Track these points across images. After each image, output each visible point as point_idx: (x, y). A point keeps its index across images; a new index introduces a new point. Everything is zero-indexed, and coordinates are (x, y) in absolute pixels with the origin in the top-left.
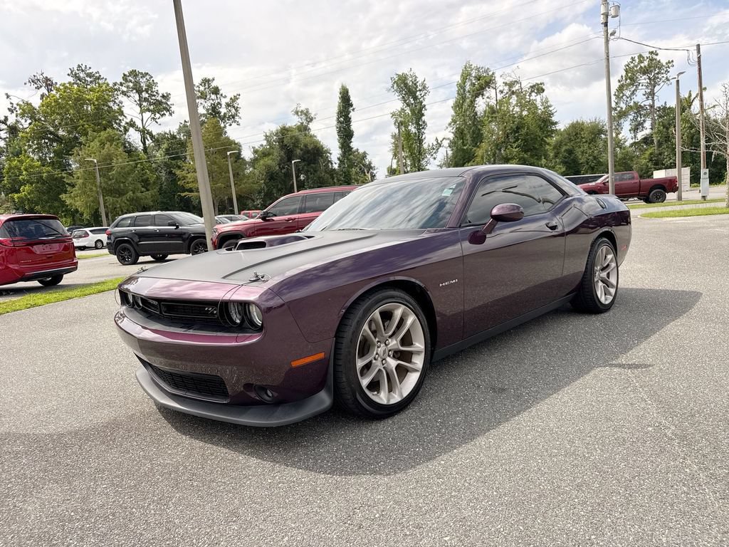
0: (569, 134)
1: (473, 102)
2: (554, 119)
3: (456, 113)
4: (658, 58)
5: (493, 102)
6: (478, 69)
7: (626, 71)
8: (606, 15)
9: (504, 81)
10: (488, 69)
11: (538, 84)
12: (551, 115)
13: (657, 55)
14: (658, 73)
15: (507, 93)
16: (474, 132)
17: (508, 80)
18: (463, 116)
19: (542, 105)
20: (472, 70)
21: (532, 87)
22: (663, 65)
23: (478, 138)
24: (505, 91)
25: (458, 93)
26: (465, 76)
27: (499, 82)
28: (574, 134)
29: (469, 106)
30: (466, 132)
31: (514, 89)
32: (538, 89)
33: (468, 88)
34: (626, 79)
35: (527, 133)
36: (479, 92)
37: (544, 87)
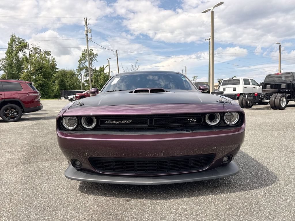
0: (62, 74)
1: (17, 53)
2: (57, 67)
3: (8, 56)
4: (93, 52)
5: (27, 55)
6: (19, 39)
7: (82, 54)
8: (87, 31)
9: (32, 46)
10: (24, 40)
11: (48, 51)
12: (55, 65)
13: (93, 50)
14: (93, 57)
15: (34, 52)
16: (18, 66)
17: (35, 47)
18: (12, 58)
19: (52, 60)
20: (16, 38)
21: (46, 52)
22: (94, 55)
23: (20, 69)
24: (33, 51)
25: (9, 48)
26: (13, 40)
27: (30, 47)
28: (64, 74)
29: (15, 54)
30: (13, 65)
31: (37, 51)
32: (48, 54)
33: (14, 46)
34: (82, 57)
35: (46, 71)
36: (21, 49)
37: (51, 53)
